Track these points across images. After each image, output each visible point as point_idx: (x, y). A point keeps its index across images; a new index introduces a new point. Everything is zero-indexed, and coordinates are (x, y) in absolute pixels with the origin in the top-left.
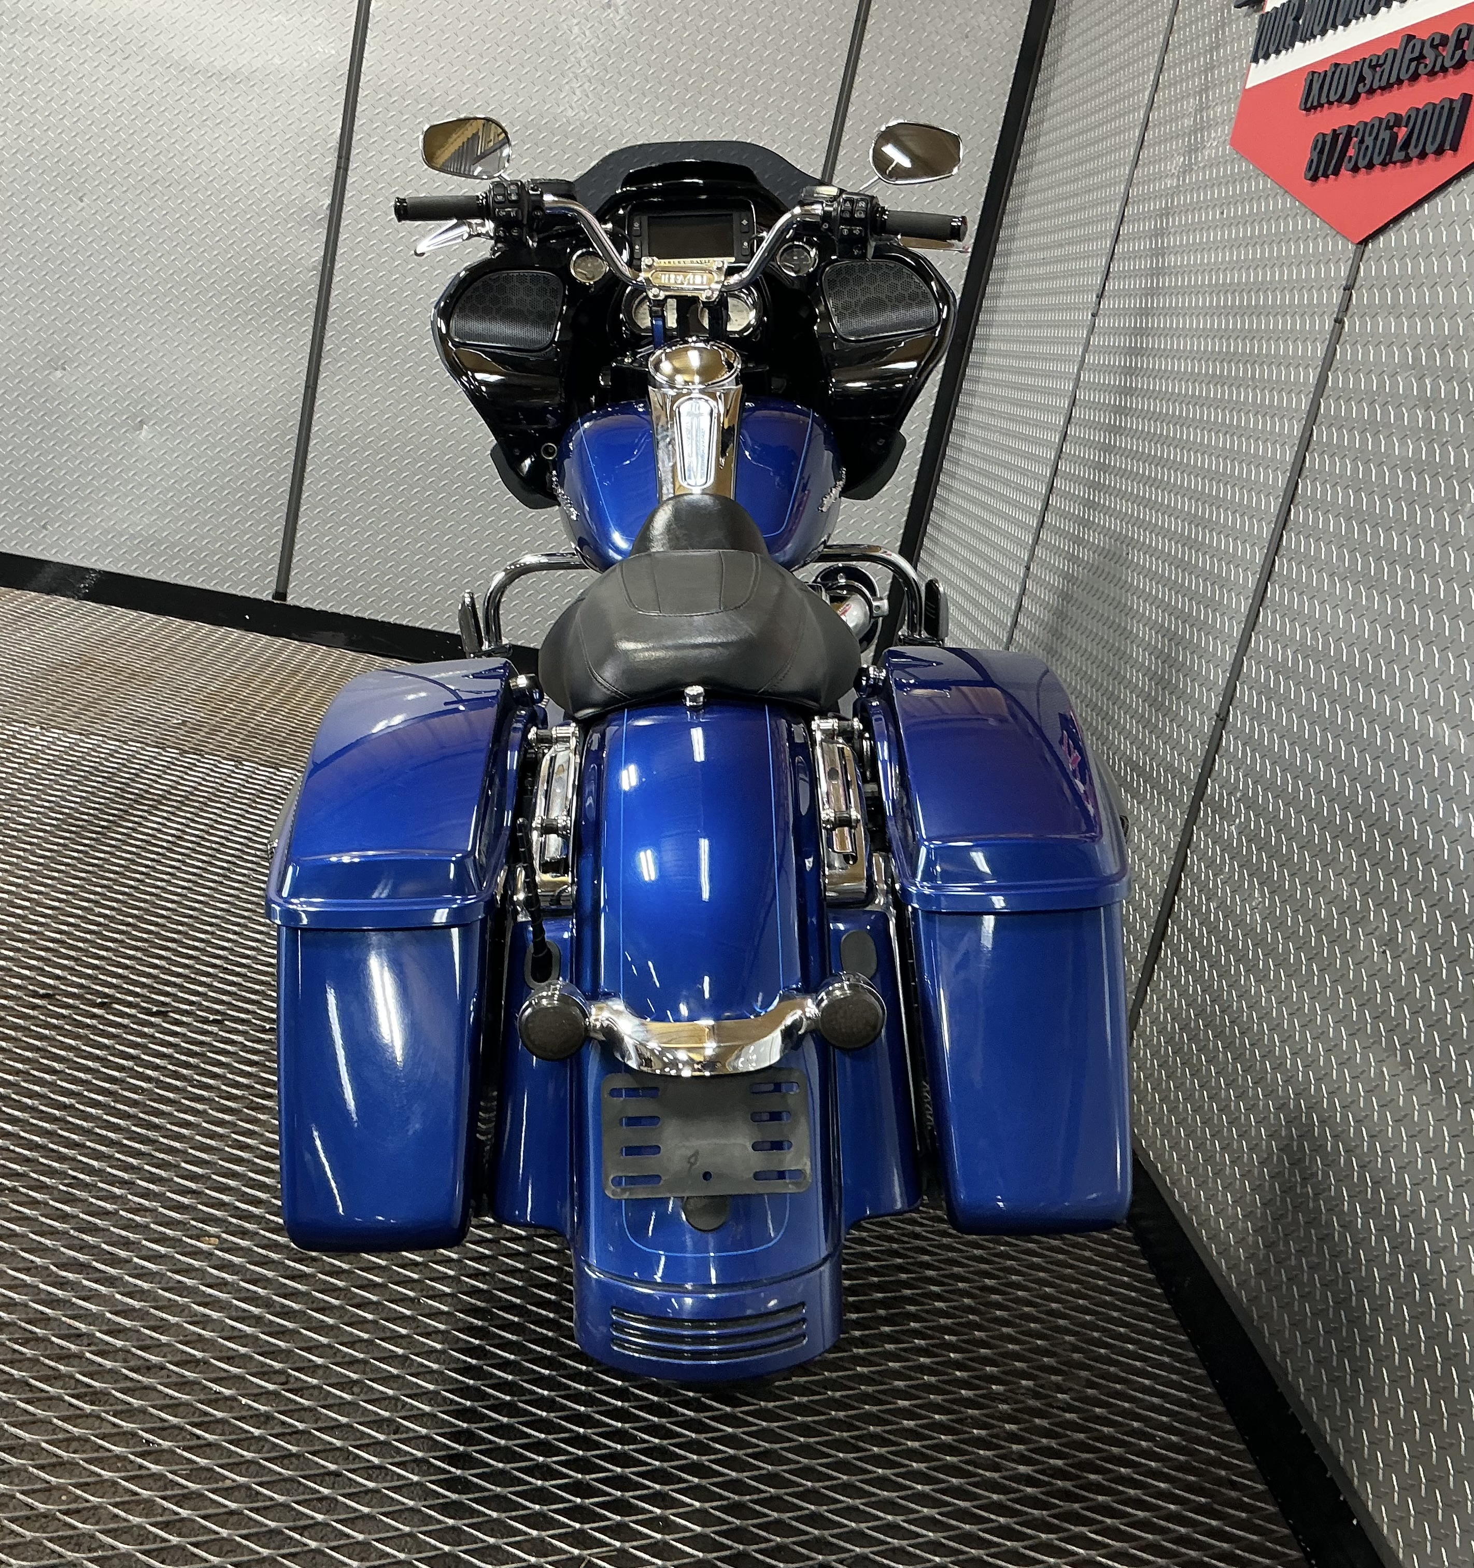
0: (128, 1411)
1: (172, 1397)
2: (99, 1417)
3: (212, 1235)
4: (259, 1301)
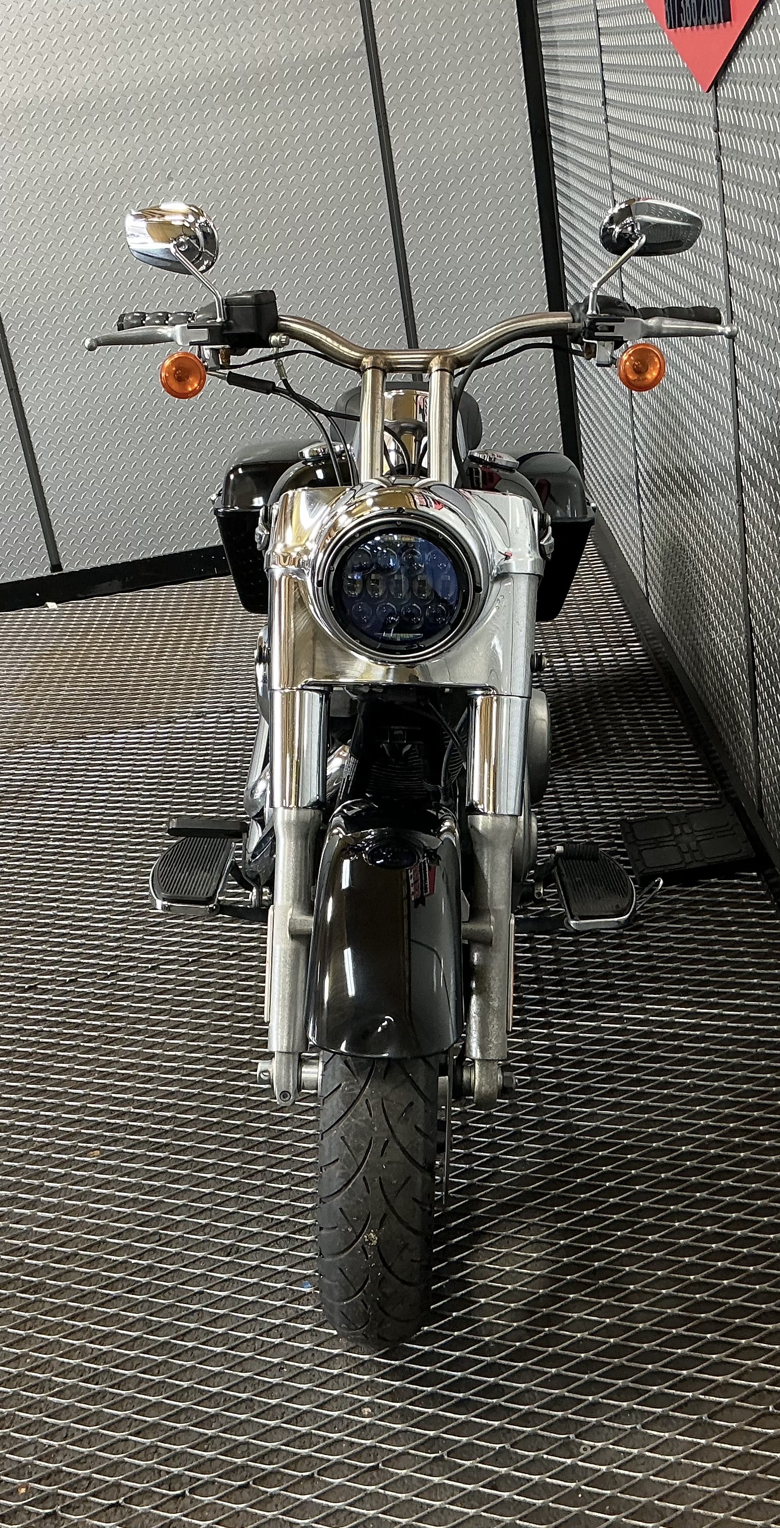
0: (59, 1291)
1: (86, 1273)
2: (41, 1301)
3: (95, 1150)
4: (134, 1188)
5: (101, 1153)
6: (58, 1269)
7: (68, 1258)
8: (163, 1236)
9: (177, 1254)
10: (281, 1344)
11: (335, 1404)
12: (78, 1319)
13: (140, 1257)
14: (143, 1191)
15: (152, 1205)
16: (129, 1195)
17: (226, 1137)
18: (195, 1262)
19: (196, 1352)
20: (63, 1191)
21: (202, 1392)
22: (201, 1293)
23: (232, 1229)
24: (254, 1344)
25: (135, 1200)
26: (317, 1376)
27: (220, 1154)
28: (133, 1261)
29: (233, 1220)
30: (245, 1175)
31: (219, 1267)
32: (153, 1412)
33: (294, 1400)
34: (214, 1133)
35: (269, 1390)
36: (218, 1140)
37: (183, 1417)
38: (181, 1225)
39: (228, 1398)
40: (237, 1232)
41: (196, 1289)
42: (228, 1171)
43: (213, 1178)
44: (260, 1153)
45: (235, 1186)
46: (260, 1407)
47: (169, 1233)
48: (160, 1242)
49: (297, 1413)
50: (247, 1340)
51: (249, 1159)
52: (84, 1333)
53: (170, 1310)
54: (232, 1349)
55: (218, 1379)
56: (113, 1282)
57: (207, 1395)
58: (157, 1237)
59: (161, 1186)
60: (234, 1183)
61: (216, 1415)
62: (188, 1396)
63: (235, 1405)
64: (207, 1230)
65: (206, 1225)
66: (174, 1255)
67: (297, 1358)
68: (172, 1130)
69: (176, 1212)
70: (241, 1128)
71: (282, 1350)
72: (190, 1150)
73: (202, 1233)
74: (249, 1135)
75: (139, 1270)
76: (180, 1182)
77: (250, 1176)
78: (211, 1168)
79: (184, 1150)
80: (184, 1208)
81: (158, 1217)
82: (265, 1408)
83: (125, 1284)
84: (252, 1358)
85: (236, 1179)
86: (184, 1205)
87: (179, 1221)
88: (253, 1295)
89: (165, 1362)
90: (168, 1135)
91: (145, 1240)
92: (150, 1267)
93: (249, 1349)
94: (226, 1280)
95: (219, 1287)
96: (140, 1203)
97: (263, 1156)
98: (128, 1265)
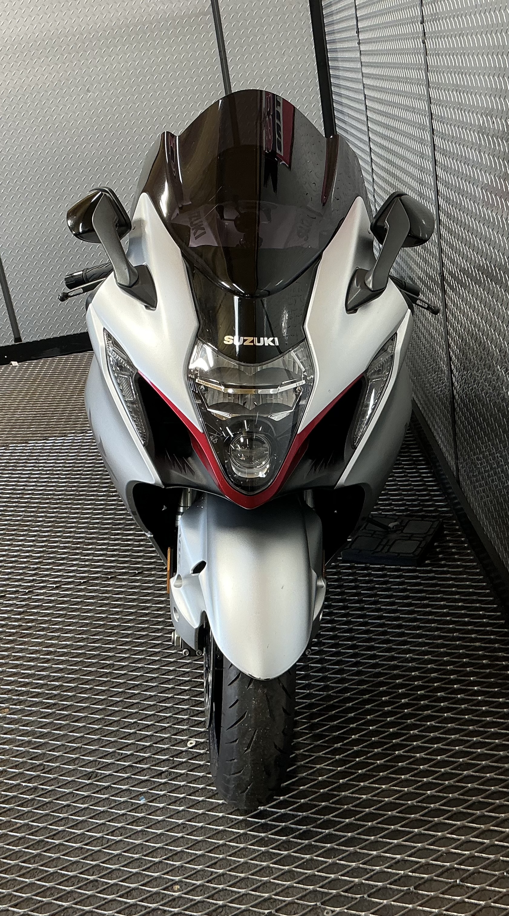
3: (5, 708)
4: (29, 734)
5: (9, 711)
8: (46, 767)
9: (55, 779)
10: (121, 841)
11: (155, 883)
13: (29, 781)
14: (35, 736)
15: (41, 745)
16: (26, 738)
17: (95, 698)
18: (66, 784)
19: (61, 848)
21: (64, 875)
22: (68, 805)
23: (93, 761)
24: (102, 841)
25: (29, 742)
26: (144, 863)
27: (90, 710)
28: (24, 784)
29: (95, 754)
30: (105, 724)
31: (83, 787)
32: (28, 890)
33: (127, 880)
34: (88, 696)
35: (111, 874)
36: (90, 700)
37: (48, 893)
38: (59, 759)
39: (81, 880)
40: (97, 763)
41: (65, 803)
42: (94, 722)
43: (84, 726)
45: (98, 732)
46: (103, 885)
47: (51, 764)
48: (43, 771)
49: (128, 890)
50: (98, 838)
51: (110, 713)
53: (46, 818)
54: (86, 845)
55: (75, 866)
56: (8, 799)
57: (66, 878)
58: (42, 767)
59: (48, 732)
60: (98, 729)
61: (72, 892)
62: (53, 879)
63: (86, 884)
64: (77, 762)
65: (77, 758)
66: (52, 779)
67: (131, 851)
68: (59, 694)
69: (56, 750)
70: (106, 692)
71: (121, 845)
72: (70, 707)
73: (73, 764)
74: (111, 697)
75: (28, 790)
76: (61, 729)
77: (110, 725)
78: (83, 719)
79: (65, 708)
80: (62, 747)
81: (44, 754)
82: (106, 887)
83: (17, 799)
84: (99, 851)
85: (100, 726)
86: (63, 745)
87: (58, 756)
88: (104, 807)
89: (39, 855)
90: (57, 697)
91: (34, 770)
92: (36, 788)
93: (98, 844)
94: (87, 797)
95: (81, 801)
96: (33, 744)
97: (119, 711)
98: (20, 787)
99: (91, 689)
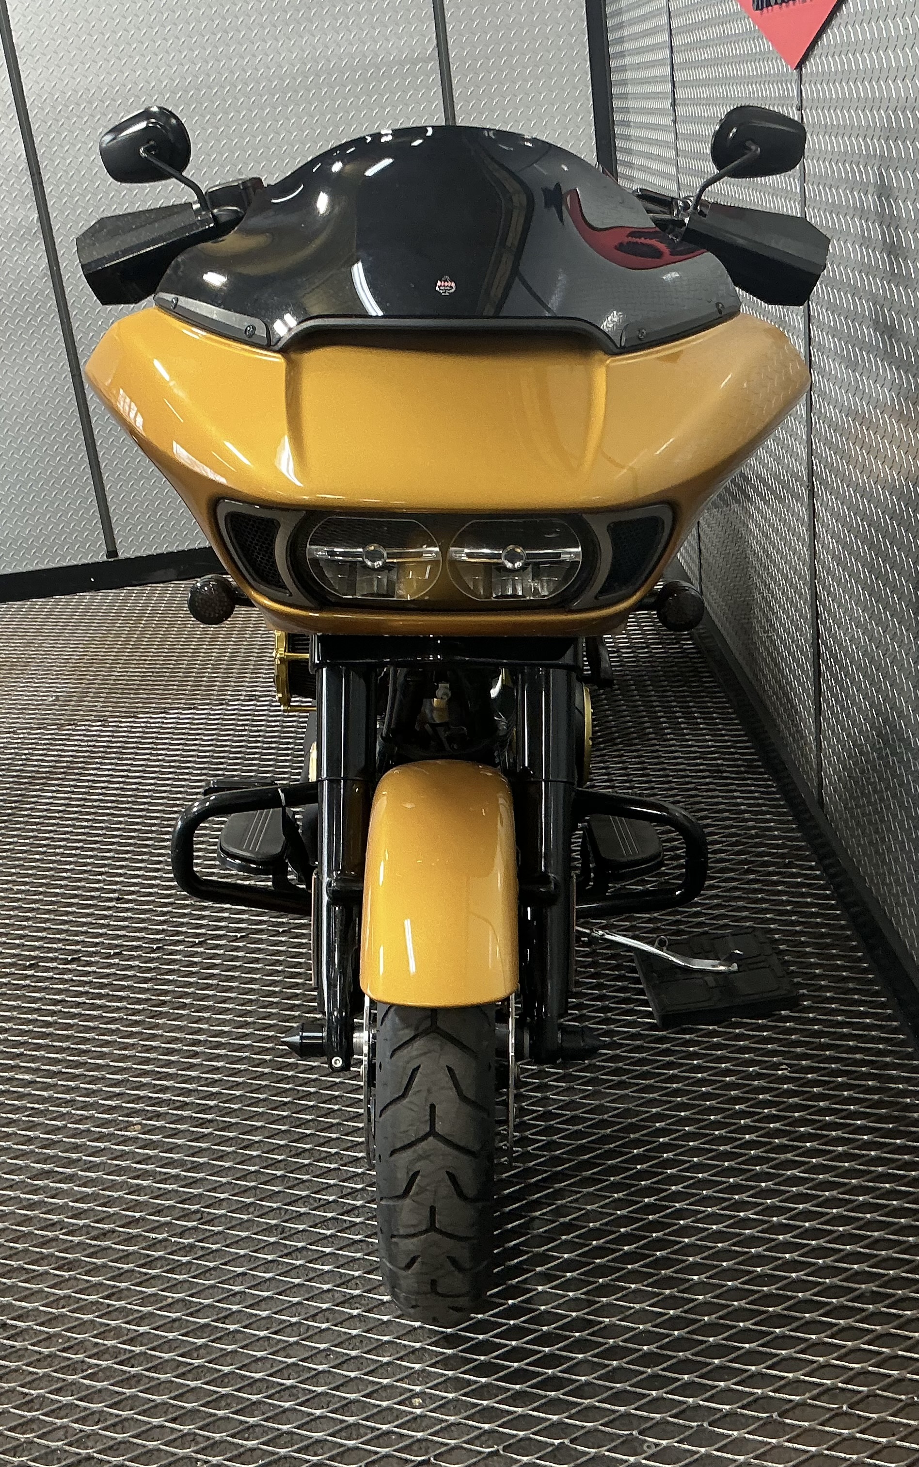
1: (123, 1250)
3: (136, 1124)
4: (175, 1164)
5: (142, 1128)
6: (94, 1246)
7: (104, 1234)
8: (205, 1215)
9: (220, 1233)
10: (328, 1329)
11: (384, 1394)
12: (113, 1298)
13: (181, 1235)
14: (185, 1168)
15: (195, 1182)
16: (171, 1171)
17: (273, 1114)
18: (238, 1242)
19: (238, 1336)
20: (102, 1167)
21: (245, 1377)
22: (244, 1274)
23: (277, 1208)
24: (299, 1329)
25: (177, 1177)
26: (365, 1363)
27: (266, 1131)
28: (173, 1240)
29: (279, 1199)
30: (292, 1153)
31: (263, 1247)
32: (191, 1398)
33: (342, 1388)
34: (260, 1110)
35: (315, 1377)
36: (265, 1117)
37: (223, 1403)
38: (224, 1204)
39: (271, 1385)
40: (283, 1212)
41: (240, 1270)
42: (274, 1150)
43: (258, 1156)
44: (309, 1132)
45: (282, 1165)
46: (305, 1394)
47: (212, 1211)
48: (202, 1221)
49: (344, 1402)
50: (292, 1325)
51: (297, 1137)
52: (120, 1312)
53: (211, 1291)
54: (276, 1333)
55: (260, 1364)
56: (150, 1261)
57: (249, 1381)
58: (199, 1216)
59: (205, 1163)
60: (280, 1161)
61: (258, 1402)
62: (229, 1382)
63: (278, 1392)
64: (251, 1209)
65: (251, 1204)
66: (216, 1234)
67: (345, 1345)
68: (216, 1106)
69: (219, 1190)
70: (288, 1105)
71: (329, 1335)
72: (235, 1126)
73: (246, 1212)
74: (297, 1113)
75: (180, 1249)
76: (224, 1159)
77: (297, 1155)
78: (256, 1145)
79: (228, 1127)
80: (227, 1186)
81: (201, 1195)
82: (309, 1396)
83: (164, 1263)
84: (296, 1343)
85: (282, 1157)
86: (229, 1183)
87: (222, 1200)
88: (299, 1278)
89: (204, 1346)
90: (213, 1110)
91: (187, 1218)
92: (191, 1246)
93: (294, 1334)
94: (271, 1262)
95: (263, 1268)
96: (182, 1180)
97: (311, 1135)
98: (167, 1243)
99: (264, 1100)
